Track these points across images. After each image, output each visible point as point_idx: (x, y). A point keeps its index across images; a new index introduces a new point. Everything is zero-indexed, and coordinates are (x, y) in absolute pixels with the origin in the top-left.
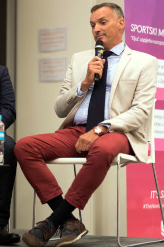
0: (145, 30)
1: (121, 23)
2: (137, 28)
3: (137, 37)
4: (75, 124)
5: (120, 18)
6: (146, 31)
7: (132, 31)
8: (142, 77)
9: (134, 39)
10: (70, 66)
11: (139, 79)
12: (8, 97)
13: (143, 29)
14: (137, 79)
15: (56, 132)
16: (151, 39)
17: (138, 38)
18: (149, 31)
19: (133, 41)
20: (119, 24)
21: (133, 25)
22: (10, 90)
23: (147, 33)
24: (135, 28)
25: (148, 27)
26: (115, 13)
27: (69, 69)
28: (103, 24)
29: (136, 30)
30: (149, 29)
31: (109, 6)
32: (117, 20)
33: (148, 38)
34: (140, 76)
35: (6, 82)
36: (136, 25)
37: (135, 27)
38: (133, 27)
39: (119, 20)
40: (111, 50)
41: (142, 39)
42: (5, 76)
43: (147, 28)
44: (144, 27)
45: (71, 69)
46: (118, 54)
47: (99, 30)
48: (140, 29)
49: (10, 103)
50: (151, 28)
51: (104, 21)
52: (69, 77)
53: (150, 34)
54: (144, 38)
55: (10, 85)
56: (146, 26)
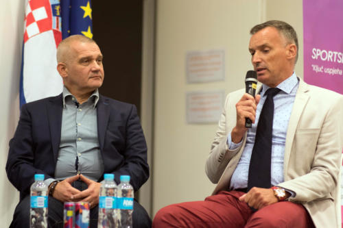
0: (331, 57)
1: (291, 51)
2: (321, 54)
3: (320, 66)
4: (232, 188)
5: (290, 43)
6: (333, 58)
7: (314, 58)
8: (327, 125)
9: (317, 69)
10: (223, 112)
11: (322, 127)
12: (138, 147)
13: (330, 56)
14: (319, 127)
15: (207, 199)
16: (340, 69)
17: (322, 68)
18: (337, 58)
19: (315, 72)
20: (287, 52)
21: (314, 49)
22: (141, 137)
23: (335, 60)
24: (318, 55)
25: (336, 53)
26: (283, 36)
27: (223, 116)
28: (266, 52)
29: (319, 57)
30: (337, 55)
31: (276, 27)
32: (285, 47)
33: (336, 68)
34: (324, 123)
35: (135, 126)
36: (318, 50)
37: (317, 53)
38: (316, 53)
39: (288, 47)
40: (278, 87)
41: (328, 69)
42: (133, 118)
43: (334, 55)
44: (330, 52)
45: (224, 115)
46: (288, 92)
47: (259, 60)
48: (324, 55)
49: (140, 156)
50: (340, 53)
51: (267, 49)
52: (221, 127)
53: (339, 62)
54: (330, 68)
55: (140, 130)
56: (332, 51)
